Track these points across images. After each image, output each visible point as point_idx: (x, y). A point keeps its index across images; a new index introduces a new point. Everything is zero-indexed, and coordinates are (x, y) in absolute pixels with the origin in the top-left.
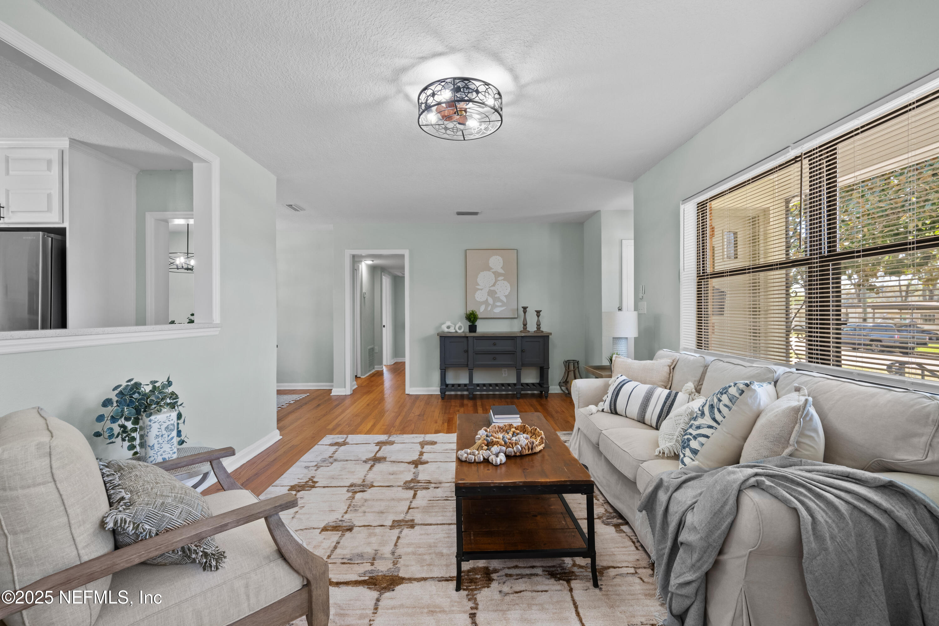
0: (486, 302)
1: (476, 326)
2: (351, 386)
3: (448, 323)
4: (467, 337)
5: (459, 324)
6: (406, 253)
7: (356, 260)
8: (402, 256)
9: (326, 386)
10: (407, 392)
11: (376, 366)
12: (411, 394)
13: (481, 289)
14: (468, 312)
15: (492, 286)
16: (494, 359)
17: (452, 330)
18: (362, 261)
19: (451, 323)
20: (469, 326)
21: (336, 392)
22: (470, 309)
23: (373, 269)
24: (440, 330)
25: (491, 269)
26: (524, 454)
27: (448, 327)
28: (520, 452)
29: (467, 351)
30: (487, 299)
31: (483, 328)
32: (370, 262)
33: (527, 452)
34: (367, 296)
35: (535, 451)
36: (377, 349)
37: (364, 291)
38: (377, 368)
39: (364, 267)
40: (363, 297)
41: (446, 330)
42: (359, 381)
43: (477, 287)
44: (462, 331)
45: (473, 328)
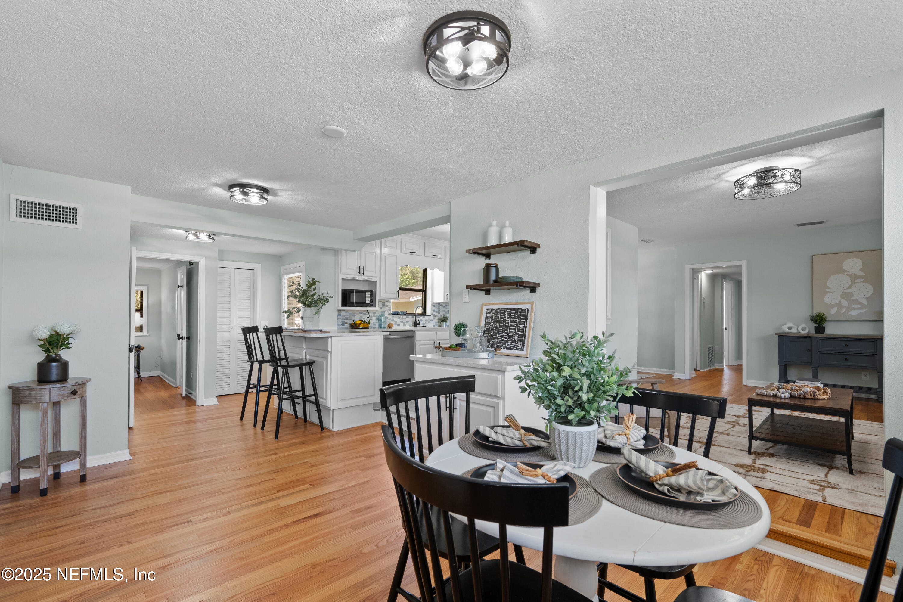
0: (839, 305)
1: (824, 328)
2: (690, 374)
3: (790, 325)
4: (811, 337)
5: (803, 325)
6: (744, 264)
7: (695, 273)
8: (741, 266)
9: (669, 372)
10: (743, 384)
11: (715, 364)
12: (748, 385)
13: (832, 292)
14: (814, 315)
15: (847, 289)
16: (847, 360)
17: (794, 330)
18: (701, 271)
19: (793, 324)
20: (815, 327)
21: (677, 376)
22: (817, 311)
23: (713, 278)
24: (780, 331)
25: (846, 271)
26: (807, 397)
27: (790, 328)
28: (804, 396)
29: (810, 351)
30: (840, 301)
31: (831, 330)
32: (709, 272)
33: (810, 396)
34: (707, 301)
35: (816, 397)
36: (717, 348)
37: (703, 296)
38: (717, 366)
39: (703, 277)
40: (702, 302)
41: (787, 330)
42: (698, 372)
43: (828, 290)
44: (807, 331)
45: (820, 329)
